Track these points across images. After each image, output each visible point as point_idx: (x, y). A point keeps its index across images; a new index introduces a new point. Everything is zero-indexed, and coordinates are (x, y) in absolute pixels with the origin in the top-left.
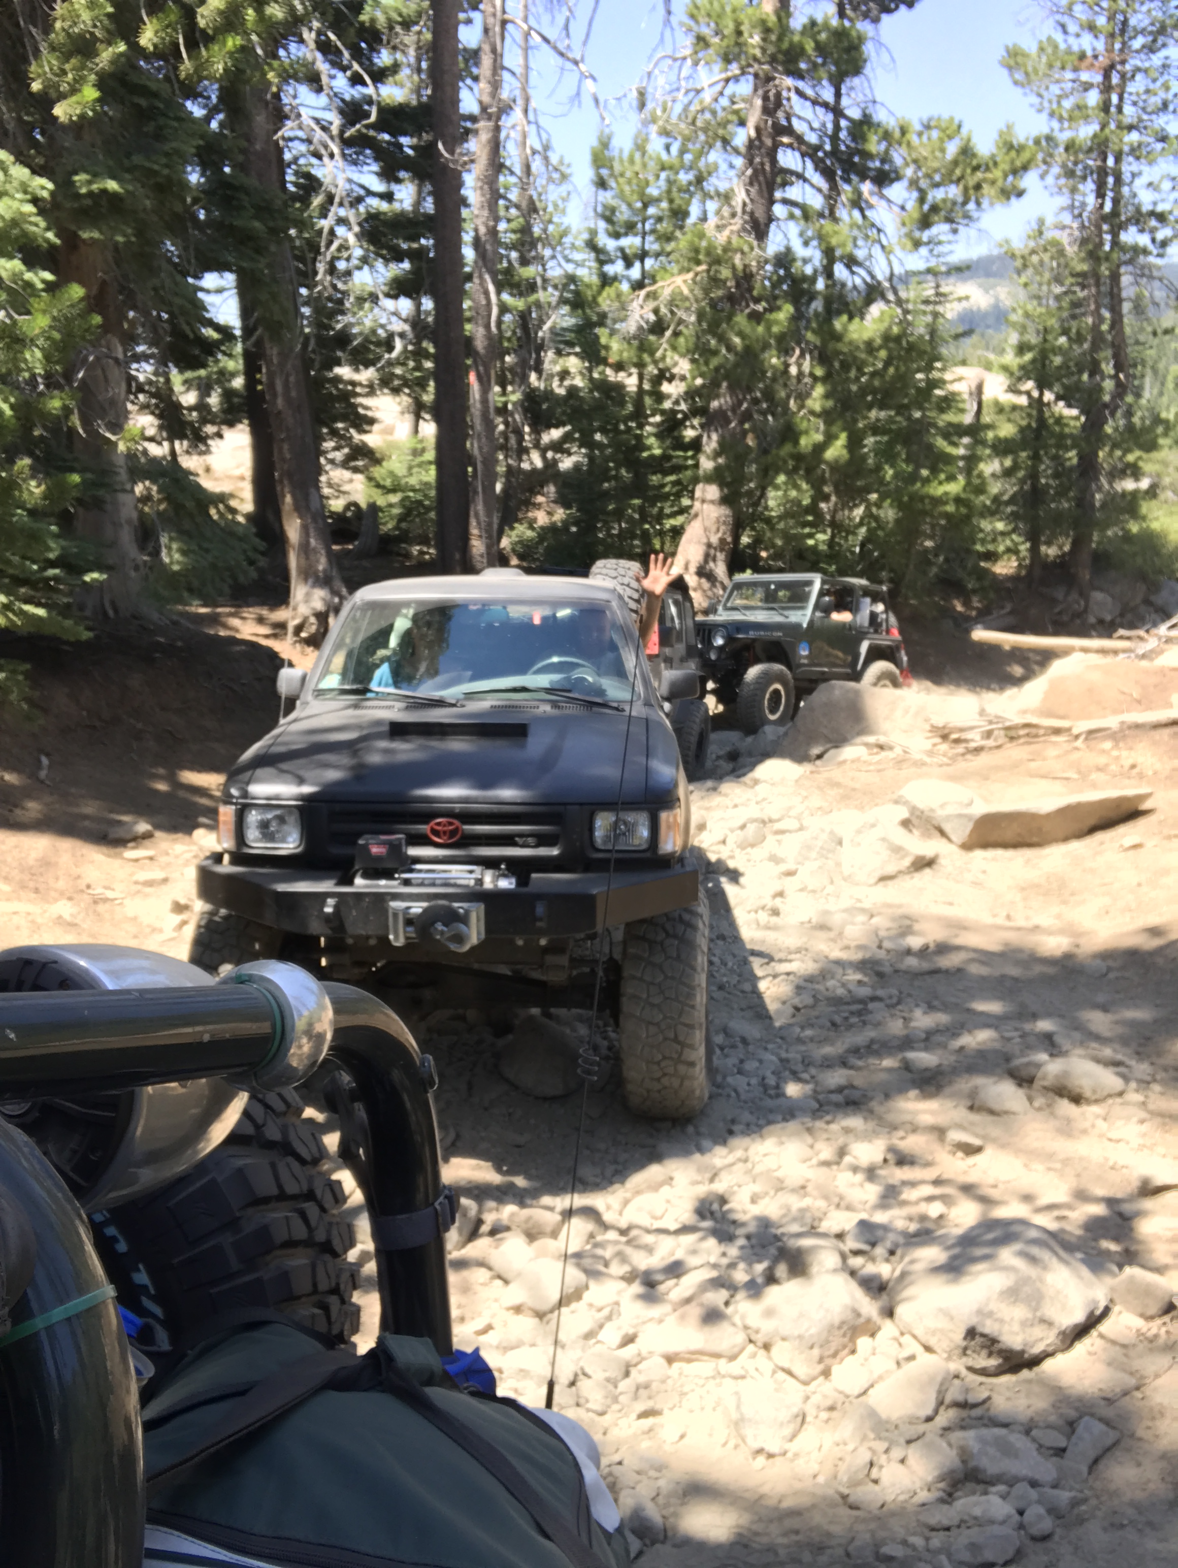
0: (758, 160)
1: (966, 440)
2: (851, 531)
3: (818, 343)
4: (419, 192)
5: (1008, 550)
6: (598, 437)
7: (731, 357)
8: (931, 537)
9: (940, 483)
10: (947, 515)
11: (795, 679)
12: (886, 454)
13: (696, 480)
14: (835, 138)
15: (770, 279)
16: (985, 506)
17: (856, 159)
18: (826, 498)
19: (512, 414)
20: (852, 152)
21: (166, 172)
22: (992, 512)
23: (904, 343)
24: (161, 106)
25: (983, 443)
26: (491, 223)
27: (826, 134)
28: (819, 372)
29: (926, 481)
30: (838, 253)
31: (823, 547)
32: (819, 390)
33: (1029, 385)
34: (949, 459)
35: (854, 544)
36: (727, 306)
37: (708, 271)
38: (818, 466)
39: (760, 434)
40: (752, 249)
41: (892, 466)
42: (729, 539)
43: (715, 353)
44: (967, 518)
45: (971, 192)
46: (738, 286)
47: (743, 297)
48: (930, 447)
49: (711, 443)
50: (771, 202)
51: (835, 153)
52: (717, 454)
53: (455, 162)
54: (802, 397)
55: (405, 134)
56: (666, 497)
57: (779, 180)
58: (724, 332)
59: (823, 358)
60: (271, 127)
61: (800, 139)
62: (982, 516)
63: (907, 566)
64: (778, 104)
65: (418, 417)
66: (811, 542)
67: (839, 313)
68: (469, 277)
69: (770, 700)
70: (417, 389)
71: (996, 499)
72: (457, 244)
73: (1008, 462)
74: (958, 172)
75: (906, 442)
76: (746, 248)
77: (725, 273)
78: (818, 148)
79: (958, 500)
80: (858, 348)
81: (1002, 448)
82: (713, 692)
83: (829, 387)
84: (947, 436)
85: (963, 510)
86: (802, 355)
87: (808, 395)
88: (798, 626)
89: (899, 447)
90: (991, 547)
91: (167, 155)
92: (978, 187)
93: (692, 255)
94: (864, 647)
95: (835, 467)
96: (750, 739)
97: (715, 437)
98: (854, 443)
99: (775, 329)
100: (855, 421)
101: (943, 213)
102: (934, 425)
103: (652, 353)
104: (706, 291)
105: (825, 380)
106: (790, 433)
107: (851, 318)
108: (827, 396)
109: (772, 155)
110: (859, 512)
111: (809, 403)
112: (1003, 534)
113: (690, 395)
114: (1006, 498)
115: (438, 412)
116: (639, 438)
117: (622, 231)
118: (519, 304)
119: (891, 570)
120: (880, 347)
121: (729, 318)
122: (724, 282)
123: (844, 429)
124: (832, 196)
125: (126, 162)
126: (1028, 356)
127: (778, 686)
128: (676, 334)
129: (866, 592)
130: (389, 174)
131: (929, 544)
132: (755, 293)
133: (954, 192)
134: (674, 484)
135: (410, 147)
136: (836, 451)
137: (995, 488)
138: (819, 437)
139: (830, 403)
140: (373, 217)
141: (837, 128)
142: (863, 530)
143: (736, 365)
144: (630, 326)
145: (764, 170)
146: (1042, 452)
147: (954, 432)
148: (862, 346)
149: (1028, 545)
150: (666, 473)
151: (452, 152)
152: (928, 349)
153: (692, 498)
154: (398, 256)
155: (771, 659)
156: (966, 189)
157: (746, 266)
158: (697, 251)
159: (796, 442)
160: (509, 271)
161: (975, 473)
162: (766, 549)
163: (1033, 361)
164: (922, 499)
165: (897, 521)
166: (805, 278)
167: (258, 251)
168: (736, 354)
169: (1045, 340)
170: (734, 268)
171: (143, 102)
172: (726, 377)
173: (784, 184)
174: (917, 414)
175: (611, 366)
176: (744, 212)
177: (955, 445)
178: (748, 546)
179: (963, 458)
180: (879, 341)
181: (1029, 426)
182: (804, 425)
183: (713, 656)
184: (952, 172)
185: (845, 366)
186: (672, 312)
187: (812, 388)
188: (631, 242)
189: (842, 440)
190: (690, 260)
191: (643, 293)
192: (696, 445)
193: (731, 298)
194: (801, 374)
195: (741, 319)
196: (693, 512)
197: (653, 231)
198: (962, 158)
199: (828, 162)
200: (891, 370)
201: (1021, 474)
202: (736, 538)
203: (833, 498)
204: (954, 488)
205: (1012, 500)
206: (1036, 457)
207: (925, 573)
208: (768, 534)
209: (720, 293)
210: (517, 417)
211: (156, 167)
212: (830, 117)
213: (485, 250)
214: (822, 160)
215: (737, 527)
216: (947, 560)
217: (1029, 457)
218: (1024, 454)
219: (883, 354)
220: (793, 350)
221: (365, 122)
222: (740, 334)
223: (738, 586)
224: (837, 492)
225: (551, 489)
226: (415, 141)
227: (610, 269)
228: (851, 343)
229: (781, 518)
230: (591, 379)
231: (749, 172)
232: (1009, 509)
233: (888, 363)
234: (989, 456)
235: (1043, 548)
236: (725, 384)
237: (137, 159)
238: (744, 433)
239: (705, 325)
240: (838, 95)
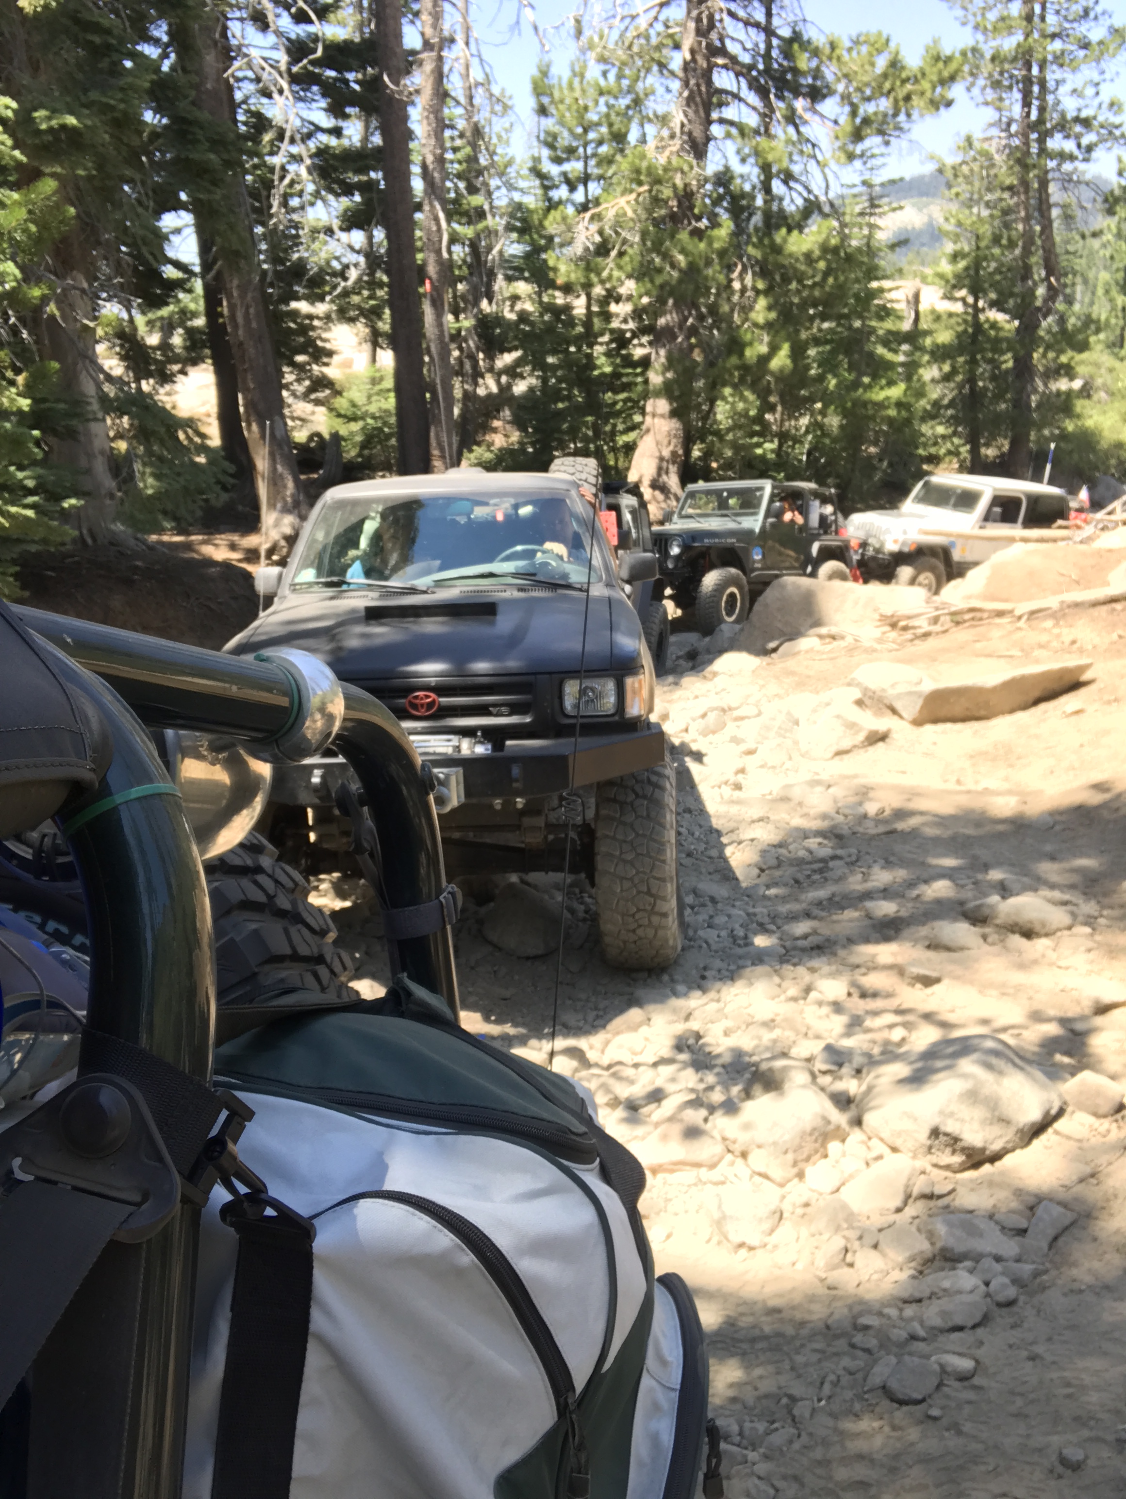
0: (692, 82)
1: (905, 347)
2: (797, 440)
3: (759, 256)
4: (367, 127)
5: (949, 453)
6: (550, 360)
7: (675, 274)
8: (875, 443)
9: (882, 388)
10: (890, 421)
11: (749, 583)
12: (828, 364)
13: (645, 396)
14: (767, 56)
15: (710, 197)
16: (925, 410)
17: (789, 76)
18: (772, 409)
19: (466, 341)
20: (784, 71)
21: (122, 106)
22: (930, 416)
23: (842, 254)
24: (114, 42)
25: (922, 349)
26: (438, 151)
27: (759, 54)
28: (761, 285)
29: (869, 387)
30: (774, 170)
31: (771, 456)
32: (762, 303)
33: (963, 293)
34: (890, 366)
35: (801, 453)
36: (669, 225)
37: (650, 191)
38: (763, 376)
39: (706, 347)
40: (691, 168)
41: (835, 376)
42: (680, 452)
43: (659, 271)
44: (908, 422)
45: (901, 103)
46: (680, 205)
47: (685, 216)
48: (871, 355)
49: (660, 357)
50: (709, 122)
51: (768, 71)
52: (666, 369)
53: (400, 93)
54: (746, 309)
55: (350, 70)
56: (617, 414)
57: (715, 100)
58: (668, 250)
59: (763, 270)
60: (221, 66)
61: (734, 59)
62: (923, 419)
63: (853, 470)
64: (711, 26)
65: (375, 345)
66: (759, 451)
67: (778, 227)
68: (419, 207)
69: (727, 602)
70: (374, 318)
71: (936, 404)
72: (406, 176)
73: (947, 368)
74: (887, 85)
75: (848, 353)
76: (686, 168)
77: (667, 192)
78: (752, 67)
79: (899, 405)
80: (797, 260)
81: (940, 354)
82: (671, 597)
83: (771, 300)
84: (886, 343)
85: (904, 413)
86: (744, 270)
87: (751, 308)
88: (751, 532)
89: (841, 357)
90: (933, 450)
91: (122, 89)
92: (908, 98)
93: (634, 176)
94: (815, 548)
95: (780, 377)
96: (707, 639)
97: (662, 352)
98: (797, 353)
99: (717, 245)
100: (797, 332)
101: (875, 126)
102: (873, 331)
103: (598, 274)
104: (650, 211)
105: (767, 292)
106: (736, 345)
107: (789, 231)
108: (770, 308)
109: (707, 75)
110: (805, 421)
111: (753, 315)
112: (944, 437)
113: (637, 314)
114: (946, 401)
115: (395, 341)
116: (590, 357)
117: (564, 156)
118: (467, 231)
119: (838, 476)
120: (820, 258)
121: (672, 237)
122: (666, 202)
123: (787, 340)
124: (767, 116)
125: (83, 99)
126: (962, 264)
127: (734, 590)
128: (621, 254)
129: (816, 495)
130: (336, 110)
131: (872, 450)
132: (696, 211)
133: (884, 104)
134: (625, 401)
135: (357, 82)
136: (781, 360)
137: (935, 393)
138: (764, 349)
139: (773, 315)
140: (322, 152)
141: (769, 46)
142: (810, 437)
143: (680, 281)
144: (578, 248)
145: (700, 91)
146: (979, 357)
147: (893, 339)
148: (802, 258)
149: (968, 447)
150: (616, 392)
151: (397, 84)
152: (865, 259)
153: (643, 413)
154: (347, 190)
155: (725, 564)
156: (896, 101)
157: (686, 185)
158: (638, 171)
159: (741, 355)
160: (456, 201)
161: (915, 378)
162: (716, 461)
163: (967, 269)
164: (865, 404)
165: (841, 427)
166: (743, 195)
167: (215, 183)
168: (680, 270)
169: (978, 248)
170: (674, 186)
171: (97, 39)
172: (671, 294)
173: (721, 105)
174: (857, 324)
175: (559, 288)
176: (682, 133)
177: (896, 352)
178: (699, 458)
179: (903, 364)
180: (817, 253)
181: (965, 331)
182: (748, 336)
183: (670, 565)
184: (880, 87)
185: (786, 280)
186: (617, 233)
187: (755, 301)
188: (574, 167)
189: (785, 350)
190: (632, 181)
191: (588, 215)
192: (645, 363)
193: (673, 218)
194: (743, 290)
195: (683, 236)
196: (644, 427)
197: (594, 155)
198: (891, 71)
199: (762, 81)
200: (831, 280)
201: (959, 378)
202: (688, 452)
203: (779, 408)
204: (896, 392)
205: (952, 404)
206: (973, 362)
207: (870, 477)
208: (718, 445)
209: (663, 212)
210: (471, 343)
211: (112, 102)
212: (762, 37)
213: (433, 178)
214: (756, 79)
215: (688, 441)
216: (891, 465)
217: (966, 362)
218: (961, 359)
219: (822, 265)
220: (736, 265)
221: (311, 57)
222: (683, 251)
223: (692, 495)
224: (783, 402)
225: (507, 413)
226: (360, 76)
227: (555, 194)
228: (791, 255)
229: (729, 430)
230: (541, 302)
231: (686, 94)
232: (950, 412)
233: (826, 274)
234: (928, 362)
235: (983, 450)
236: (671, 302)
237: (94, 95)
238: (691, 347)
239: (649, 243)
240: (769, 15)
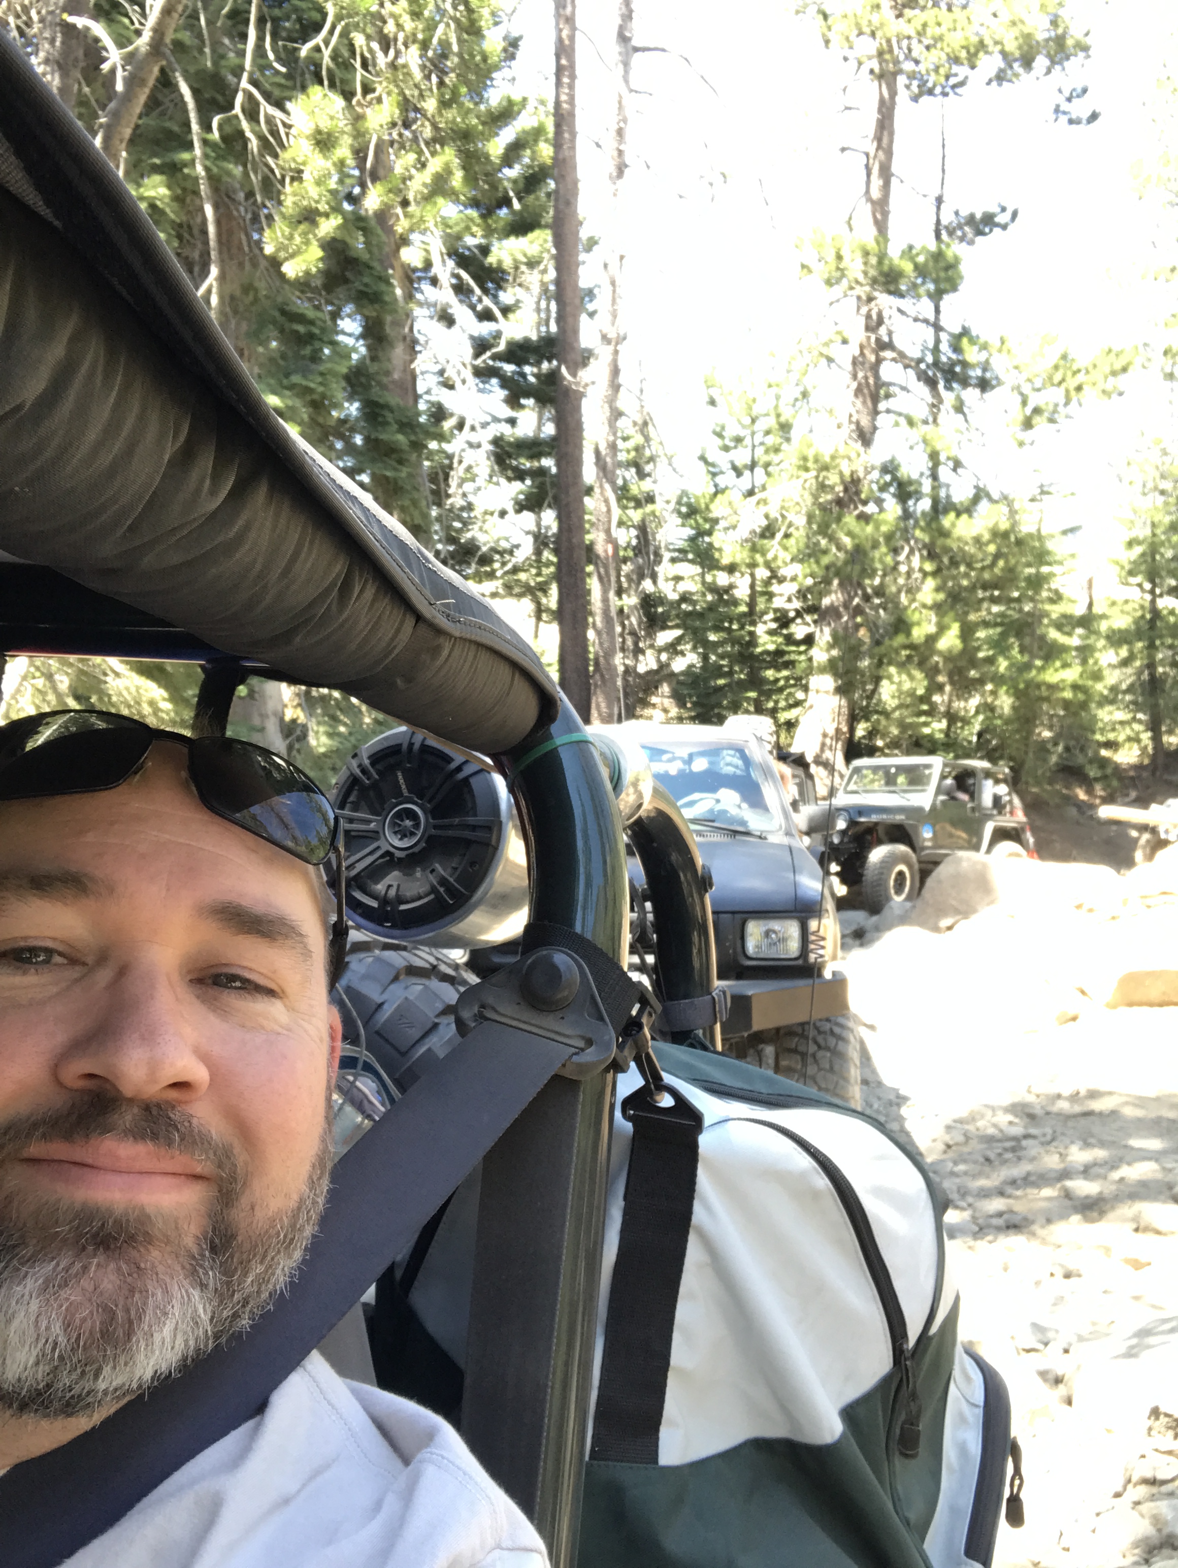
0: (860, 375)
1: (1080, 631)
2: (966, 722)
3: (927, 540)
4: (540, 418)
5: (1129, 739)
6: (713, 637)
7: (841, 555)
8: (1050, 728)
9: (1056, 670)
10: (1066, 704)
11: (920, 862)
12: (1000, 646)
13: (809, 671)
14: (936, 350)
15: (877, 483)
16: (1101, 695)
17: (958, 369)
18: (940, 688)
19: (628, 617)
20: (953, 364)
21: (321, 389)
22: (1110, 699)
23: (1013, 539)
24: (317, 331)
25: (1097, 633)
26: (611, 438)
27: (927, 348)
28: (929, 567)
29: (1042, 669)
30: (942, 458)
31: (939, 736)
32: (930, 583)
33: (1139, 579)
34: (1064, 649)
35: (971, 733)
36: (835, 509)
37: (817, 477)
38: (931, 656)
39: (873, 627)
40: (859, 455)
41: (1007, 658)
42: (845, 729)
43: (825, 552)
44: (1084, 706)
45: (1073, 393)
46: (846, 490)
47: (851, 500)
48: (1043, 638)
49: (824, 636)
50: (875, 412)
51: (936, 364)
52: (831, 646)
53: (578, 384)
54: (912, 591)
55: (528, 363)
56: (781, 690)
57: (882, 392)
58: (834, 532)
59: (931, 555)
60: (408, 358)
61: (902, 355)
62: (1100, 705)
63: (1026, 753)
64: (880, 322)
65: (539, 618)
66: (926, 731)
67: (946, 511)
68: (589, 491)
69: (896, 880)
70: (539, 594)
71: (1114, 689)
72: (579, 462)
73: (1124, 652)
74: (1057, 378)
75: (1019, 635)
76: (853, 456)
77: (833, 479)
78: (920, 361)
79: (1075, 687)
80: (966, 543)
81: (1117, 639)
82: (837, 874)
83: (939, 581)
84: (1059, 627)
85: (1081, 696)
86: (912, 551)
87: (918, 589)
88: (920, 810)
89: (1012, 640)
90: (1111, 736)
91: (322, 374)
92: (1079, 388)
93: (801, 463)
94: (989, 828)
95: (949, 657)
96: (875, 918)
97: (827, 630)
98: (967, 633)
99: (884, 528)
100: (966, 613)
101: (1046, 415)
102: (1047, 614)
103: (764, 554)
104: (816, 497)
105: (935, 574)
106: (901, 625)
107: (958, 515)
108: (938, 590)
109: (875, 367)
110: (975, 701)
111: (920, 596)
112: (1122, 723)
113: (802, 594)
114: (1124, 686)
115: (559, 615)
116: (752, 634)
117: (732, 444)
118: (636, 515)
119: (1011, 758)
120: (989, 542)
121: (839, 520)
122: (832, 488)
123: (956, 620)
124: (935, 407)
125: (285, 382)
126: (1138, 550)
127: (903, 867)
128: (787, 536)
129: (988, 774)
130: (513, 401)
131: (1047, 734)
132: (863, 496)
133: (1055, 395)
134: (787, 679)
135: (534, 375)
136: (950, 641)
137: (1112, 677)
138: (932, 629)
139: (941, 596)
140: (497, 441)
141: (938, 341)
142: (981, 717)
143: (846, 563)
144: (743, 532)
145: (868, 384)
146: (1158, 642)
147: (1066, 623)
148: (970, 541)
149: (1149, 734)
150: (778, 669)
151: (574, 375)
152: (1037, 544)
153: (806, 689)
154: (520, 475)
155: (893, 840)
156: (1067, 391)
157: (852, 473)
158: (805, 459)
159: (908, 634)
160: (625, 488)
161: (1091, 661)
162: (882, 738)
163: (1143, 555)
164: (1038, 686)
165: (1014, 708)
166: (910, 482)
167: (401, 462)
168: (846, 552)
169: (1154, 535)
170: (841, 474)
171: (301, 329)
172: (837, 574)
173: (888, 396)
174: (1027, 608)
175: (722, 569)
176: (850, 422)
177: (1069, 634)
178: (864, 737)
179: (1077, 649)
180: (986, 537)
181: (1143, 617)
182: (916, 617)
183: (836, 840)
184: (1050, 378)
185: (954, 563)
186: (783, 516)
187: (923, 582)
188: (742, 456)
189: (955, 629)
190: (799, 467)
191: (754, 499)
192: (809, 640)
193: (839, 502)
194: (909, 574)
195: (850, 520)
196: (807, 705)
197: (762, 444)
198: (1062, 363)
199: (930, 373)
200: (1001, 563)
201: (1138, 663)
202: (852, 730)
203: (948, 688)
204: (1072, 674)
205: (1130, 690)
206: (1151, 647)
207: (1045, 760)
208: (884, 722)
209: (829, 497)
210: (634, 620)
211: (312, 385)
212: (931, 330)
213: (605, 463)
214: (925, 372)
215: (853, 720)
216: (1067, 749)
217: (1144, 647)
218: (1140, 645)
219: (992, 548)
220: (902, 548)
221: (494, 350)
222: (850, 534)
223: (857, 770)
224: (952, 682)
225: (665, 688)
226: (535, 370)
227: (721, 481)
228: (959, 539)
229: (894, 710)
230: (704, 582)
231: (854, 385)
232: (1128, 698)
233: (997, 556)
234: (1104, 647)
235: (1165, 739)
236: (836, 582)
237: (296, 379)
238: (857, 627)
239: (815, 527)
240: (937, 311)
